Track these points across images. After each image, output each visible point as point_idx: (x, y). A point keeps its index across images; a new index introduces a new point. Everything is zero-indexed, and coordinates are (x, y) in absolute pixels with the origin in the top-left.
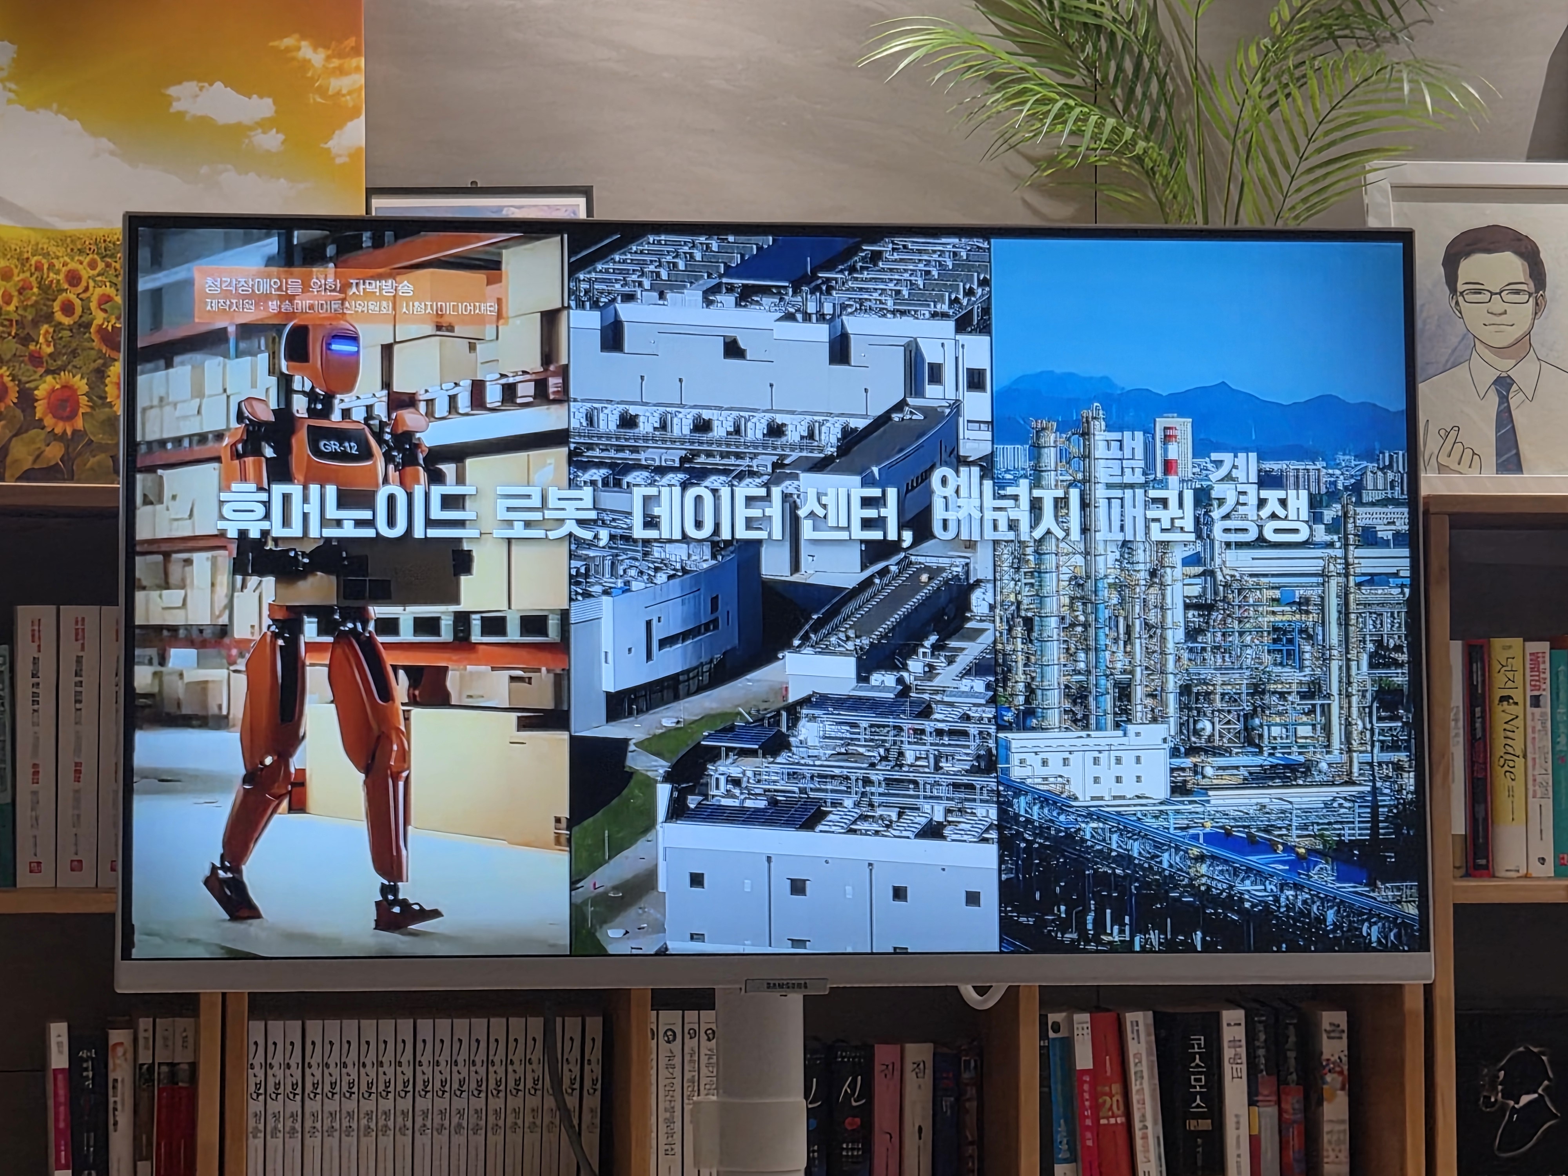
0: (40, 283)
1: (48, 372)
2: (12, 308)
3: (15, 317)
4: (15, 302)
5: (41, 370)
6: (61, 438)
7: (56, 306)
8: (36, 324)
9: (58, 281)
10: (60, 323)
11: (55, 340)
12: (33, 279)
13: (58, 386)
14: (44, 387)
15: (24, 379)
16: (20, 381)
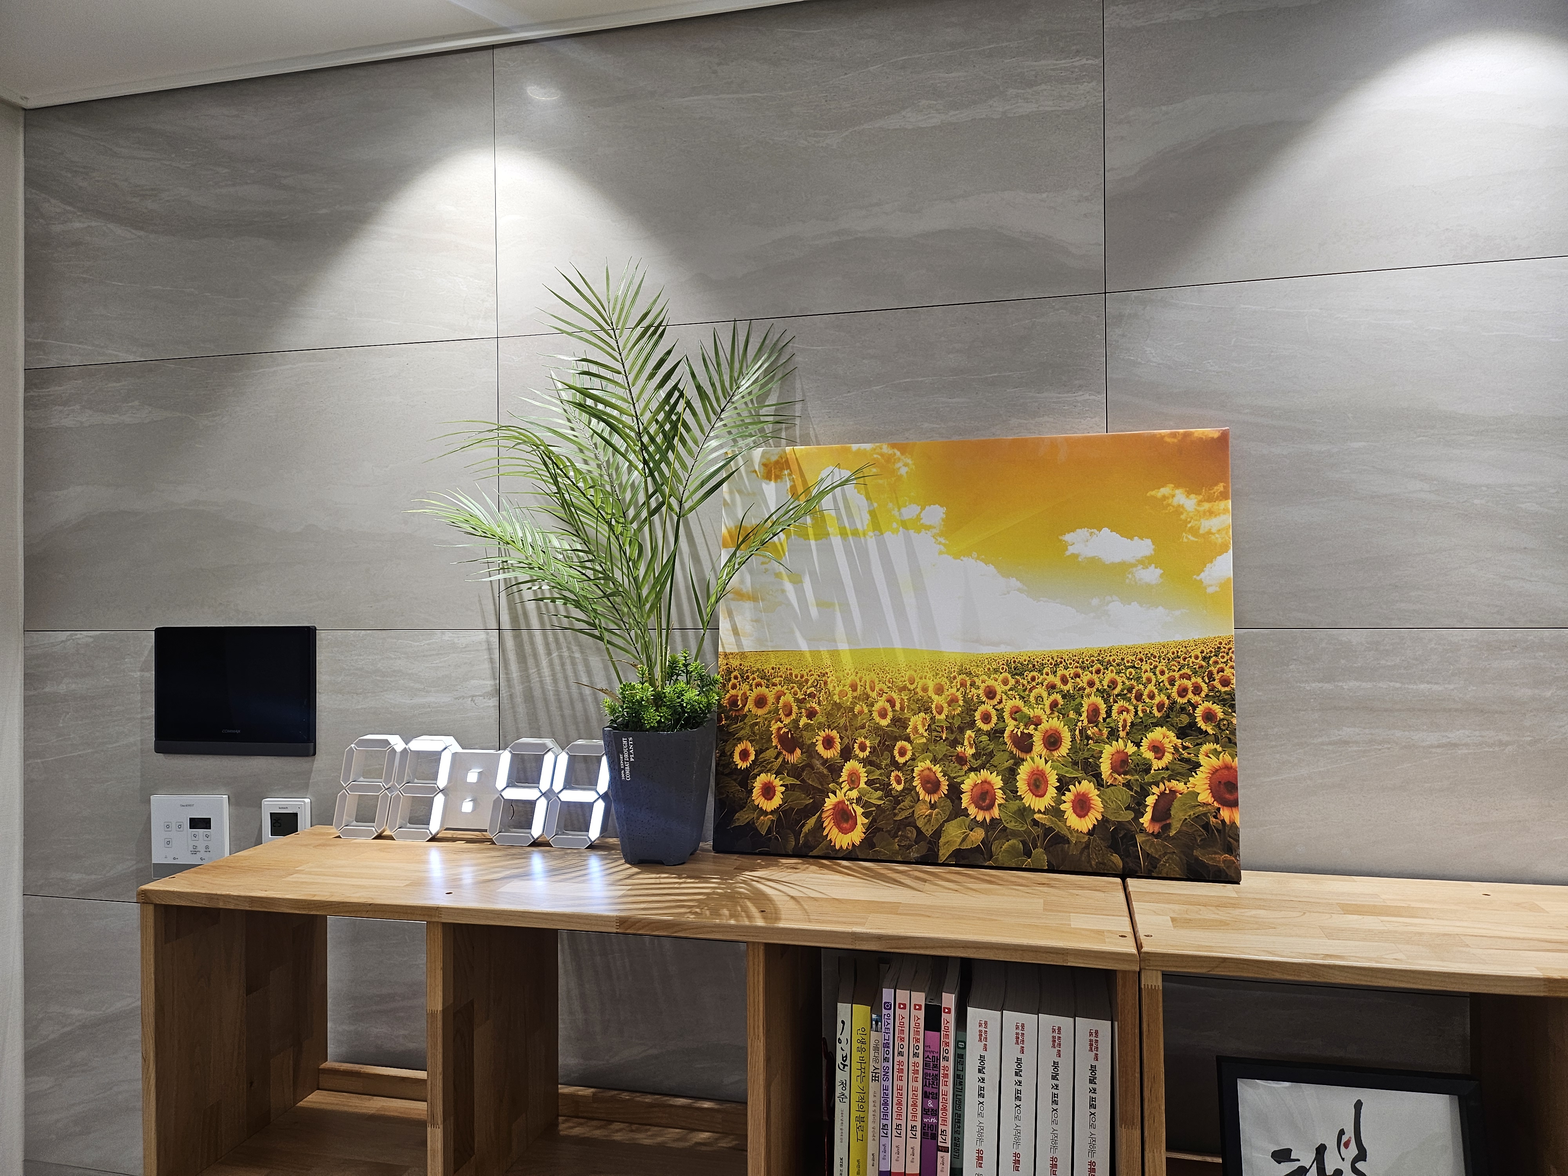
0: (964, 696)
1: (972, 769)
2: (943, 716)
3: (945, 724)
4: (945, 712)
5: (966, 768)
6: (983, 824)
7: (978, 715)
8: (961, 730)
9: (978, 696)
10: (980, 729)
11: (976, 744)
12: (958, 693)
13: (979, 781)
14: (968, 783)
15: (953, 775)
16: (949, 776)
